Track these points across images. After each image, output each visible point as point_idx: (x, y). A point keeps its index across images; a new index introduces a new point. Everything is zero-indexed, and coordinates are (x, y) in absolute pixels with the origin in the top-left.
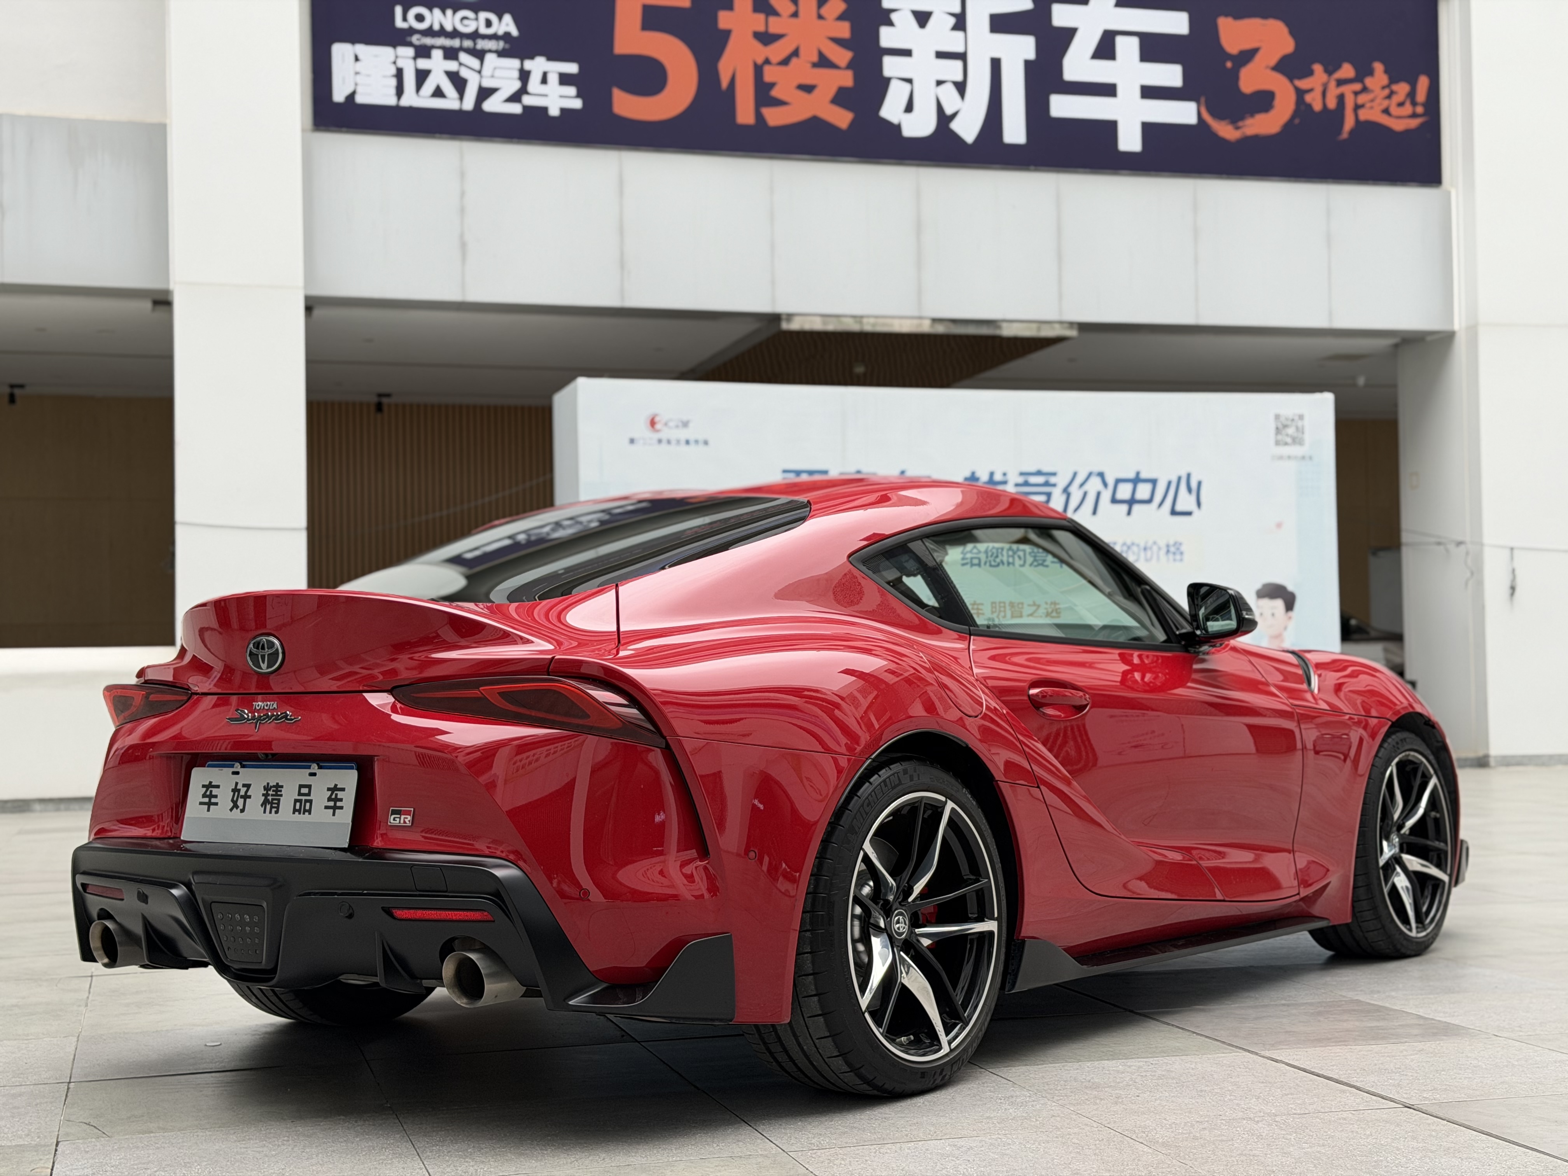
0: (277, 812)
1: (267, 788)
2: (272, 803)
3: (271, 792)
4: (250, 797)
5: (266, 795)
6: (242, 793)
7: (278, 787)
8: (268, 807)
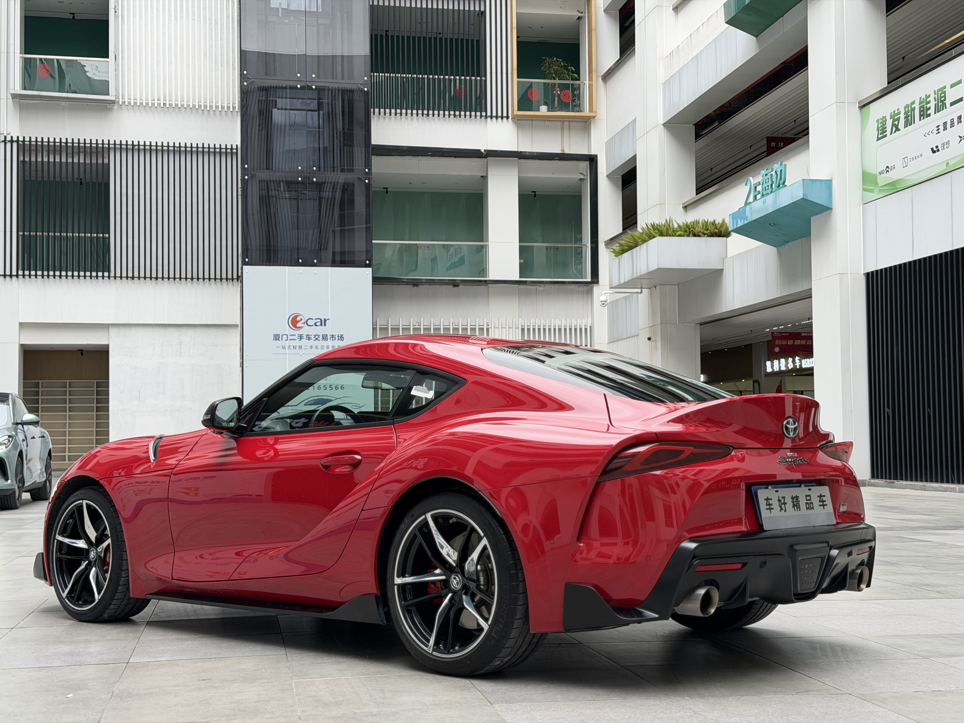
0: (800, 510)
1: (792, 498)
2: (797, 506)
3: (795, 500)
4: (786, 503)
5: (793, 502)
6: (783, 502)
7: (797, 497)
8: (796, 508)
